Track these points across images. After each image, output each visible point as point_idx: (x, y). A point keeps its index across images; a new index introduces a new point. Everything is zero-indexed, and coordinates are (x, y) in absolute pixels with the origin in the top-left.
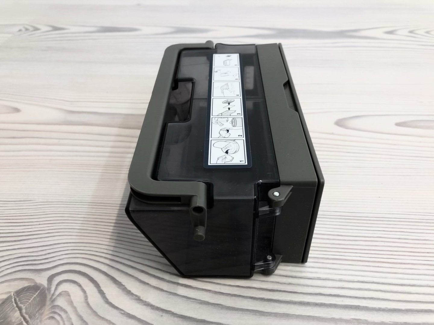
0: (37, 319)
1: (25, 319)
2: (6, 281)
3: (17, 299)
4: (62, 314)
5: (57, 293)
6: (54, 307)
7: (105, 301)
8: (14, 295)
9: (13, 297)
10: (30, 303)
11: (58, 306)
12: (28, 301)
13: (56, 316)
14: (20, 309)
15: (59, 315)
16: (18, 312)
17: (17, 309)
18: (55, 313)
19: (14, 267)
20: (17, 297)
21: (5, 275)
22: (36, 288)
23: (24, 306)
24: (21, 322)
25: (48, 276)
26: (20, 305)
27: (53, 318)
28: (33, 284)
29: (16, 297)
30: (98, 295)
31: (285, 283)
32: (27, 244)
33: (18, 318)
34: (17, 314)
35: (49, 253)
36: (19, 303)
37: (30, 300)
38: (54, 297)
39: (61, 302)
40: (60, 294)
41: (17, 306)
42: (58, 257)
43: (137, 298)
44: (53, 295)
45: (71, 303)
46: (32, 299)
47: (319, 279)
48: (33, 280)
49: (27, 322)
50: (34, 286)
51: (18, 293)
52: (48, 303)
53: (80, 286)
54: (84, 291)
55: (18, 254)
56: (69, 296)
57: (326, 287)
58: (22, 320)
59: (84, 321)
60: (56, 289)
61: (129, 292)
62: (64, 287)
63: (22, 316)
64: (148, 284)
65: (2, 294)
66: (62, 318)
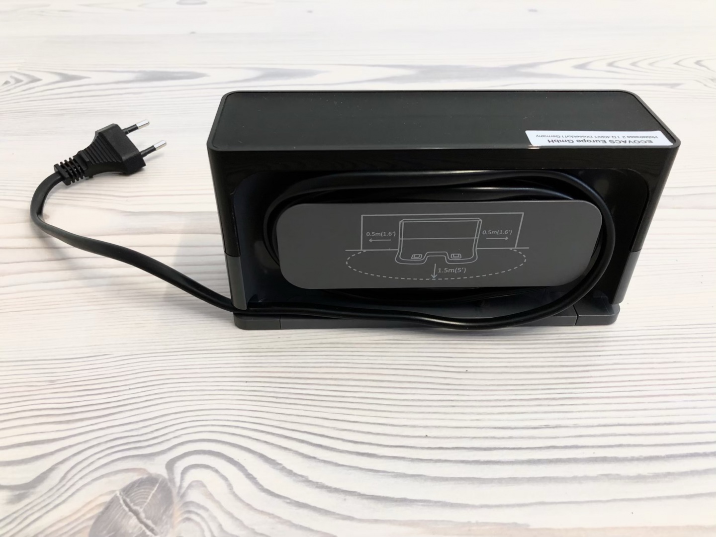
0: (166, 523)
1: (147, 526)
2: (102, 476)
3: (128, 500)
5: (185, 484)
6: (187, 504)
7: (260, 489)
8: (120, 494)
9: (120, 497)
10: (149, 503)
11: (191, 502)
12: (144, 500)
14: (136, 514)
15: (198, 515)
16: (134, 517)
17: (130, 513)
18: (190, 512)
20: (127, 497)
23: (141, 508)
24: (141, 531)
25: (166, 463)
26: (135, 508)
27: (188, 519)
28: (145, 476)
29: (124, 497)
31: (503, 438)
32: (119, 419)
33: (136, 527)
34: (134, 521)
35: (157, 430)
36: (132, 505)
37: (147, 498)
38: (183, 491)
39: (194, 496)
40: (190, 486)
41: (131, 510)
42: (173, 434)
43: (304, 479)
44: (180, 487)
45: (210, 496)
46: (150, 497)
47: (547, 427)
48: (144, 470)
49: (152, 530)
50: (147, 478)
51: (127, 490)
52: (176, 499)
53: (217, 471)
54: (225, 479)
55: (110, 436)
56: (204, 486)
57: (558, 437)
58: (144, 528)
59: (237, 519)
60: (182, 479)
61: (290, 473)
62: (194, 475)
63: (142, 522)
64: (314, 458)
65: (101, 495)
66: (202, 518)
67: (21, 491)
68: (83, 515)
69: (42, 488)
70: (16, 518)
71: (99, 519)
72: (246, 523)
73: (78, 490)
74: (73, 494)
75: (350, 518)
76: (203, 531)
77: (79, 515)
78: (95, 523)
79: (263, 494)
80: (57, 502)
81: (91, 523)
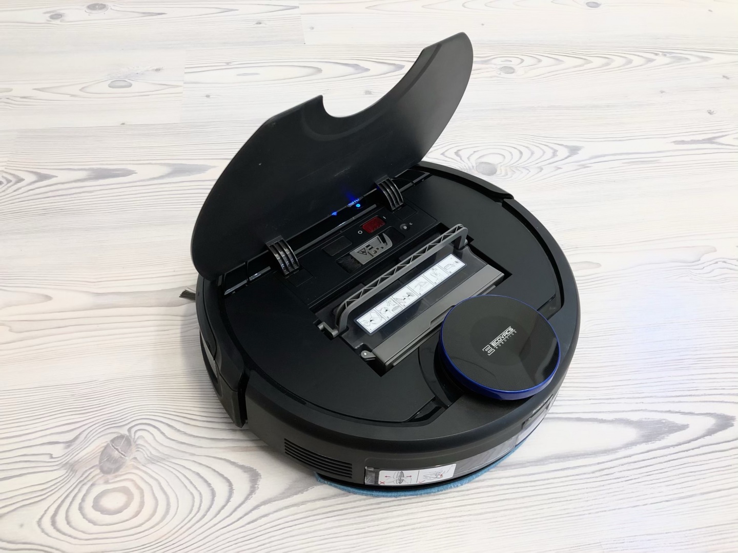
0: (130, 452)
1: (122, 454)
2: (102, 436)
3: (113, 445)
5: (136, 437)
6: (137, 445)
7: (166, 438)
8: (110, 442)
9: (110, 444)
10: (122, 445)
11: (139, 444)
12: (120, 444)
13: (140, 449)
14: (117, 450)
15: (142, 449)
17: (115, 450)
18: (138, 448)
19: (103, 427)
20: (113, 443)
21: (99, 432)
22: (122, 437)
23: (119, 447)
24: (120, 456)
25: (127, 429)
26: (116, 447)
27: (138, 451)
28: (119, 435)
30: (161, 435)
33: (117, 454)
34: (117, 452)
35: (122, 415)
38: (135, 440)
39: (140, 442)
40: (138, 438)
41: (115, 448)
43: (184, 433)
44: (134, 439)
45: (146, 441)
46: (122, 443)
48: (119, 432)
49: (124, 455)
51: (113, 441)
52: (132, 443)
53: (149, 432)
54: (152, 434)
55: (102, 419)
56: (144, 438)
59: (157, 450)
60: (135, 435)
61: (179, 431)
62: (139, 434)
63: (120, 453)
64: (189, 424)
65: (102, 443)
66: (143, 450)
67: (69, 444)
68: (96, 451)
69: (78, 442)
70: (69, 454)
71: (102, 453)
72: (161, 451)
73: (93, 442)
74: (91, 443)
75: (201, 447)
76: (144, 455)
77: (94, 451)
78: (101, 454)
79: (168, 440)
80: (85, 446)
81: (100, 453)
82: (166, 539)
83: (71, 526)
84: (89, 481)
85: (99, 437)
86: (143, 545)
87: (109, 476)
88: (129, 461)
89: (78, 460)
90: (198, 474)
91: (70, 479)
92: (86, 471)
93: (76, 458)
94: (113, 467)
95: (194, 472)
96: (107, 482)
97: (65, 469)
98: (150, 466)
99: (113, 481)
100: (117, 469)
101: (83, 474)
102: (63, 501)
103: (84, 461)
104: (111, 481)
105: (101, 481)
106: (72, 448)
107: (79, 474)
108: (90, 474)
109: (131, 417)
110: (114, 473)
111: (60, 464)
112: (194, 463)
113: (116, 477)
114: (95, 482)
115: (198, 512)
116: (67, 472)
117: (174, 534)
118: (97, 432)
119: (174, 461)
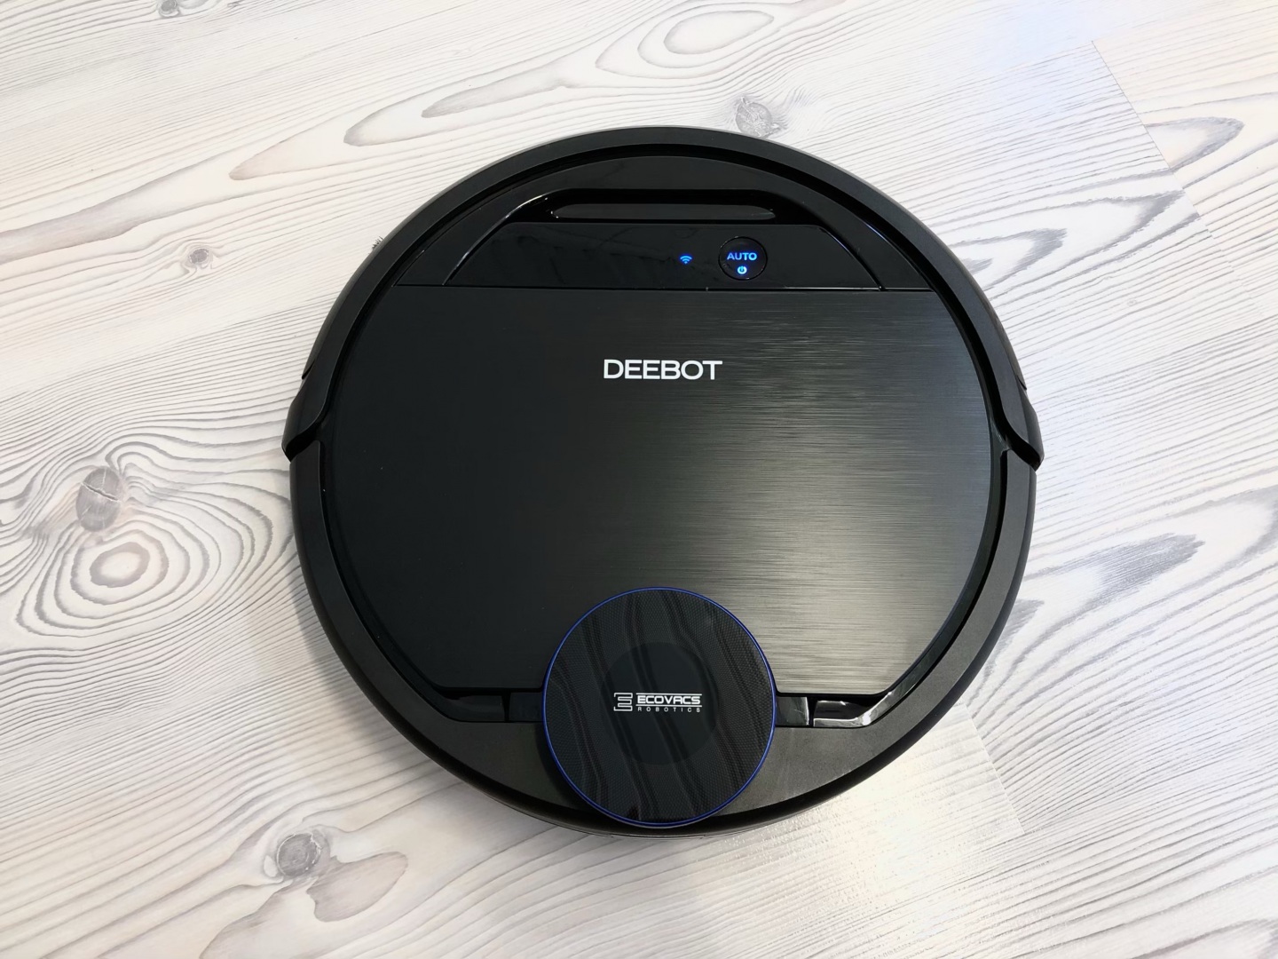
4: (138, 481)
19: (64, 463)
21: (62, 473)
22: (100, 471)
30: (161, 455)
82: (216, 601)
83: (69, 614)
84: (72, 546)
85: (64, 479)
86: (186, 616)
87: (101, 534)
88: (122, 503)
89: (44, 520)
90: (237, 501)
91: (42, 550)
92: (63, 533)
93: (40, 518)
94: (103, 518)
95: (229, 499)
96: (100, 542)
97: (29, 538)
98: (158, 504)
99: (109, 539)
100: (110, 521)
101: (60, 539)
102: (44, 583)
103: (53, 519)
104: (107, 539)
105: (92, 543)
106: (27, 504)
107: (53, 541)
108: (70, 536)
109: (104, 437)
110: (106, 527)
111: (18, 531)
112: (225, 486)
113: (112, 532)
114: (83, 544)
115: (252, 554)
116: (33, 541)
117: (225, 592)
118: (58, 473)
119: (194, 489)
